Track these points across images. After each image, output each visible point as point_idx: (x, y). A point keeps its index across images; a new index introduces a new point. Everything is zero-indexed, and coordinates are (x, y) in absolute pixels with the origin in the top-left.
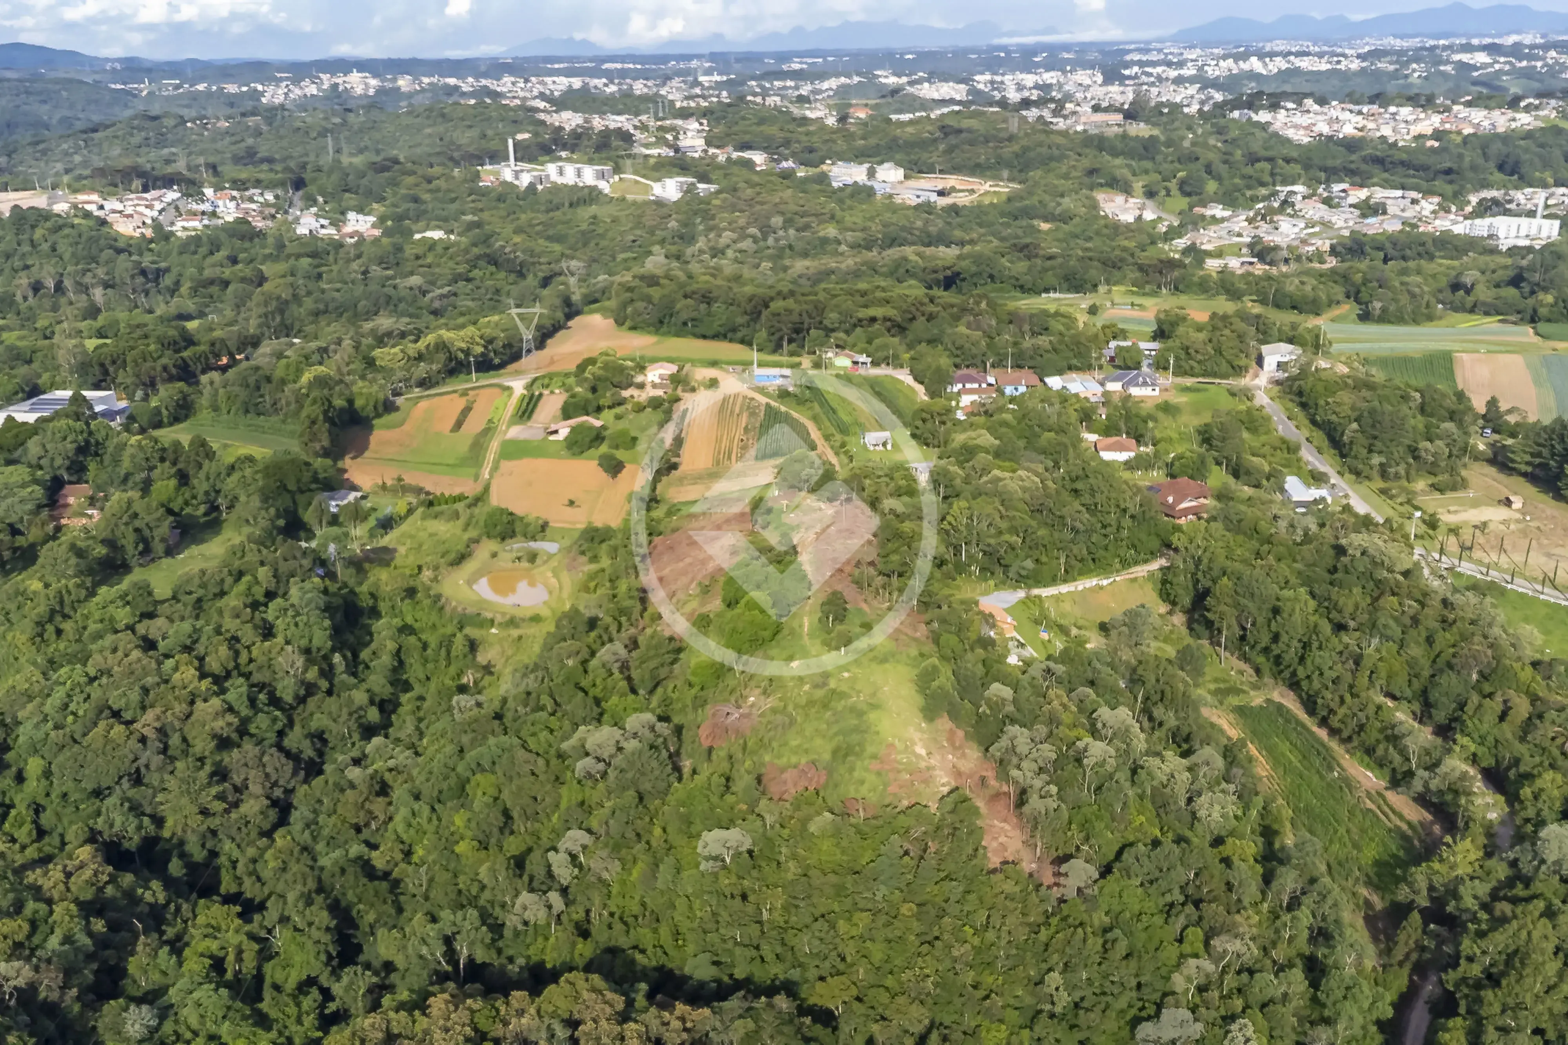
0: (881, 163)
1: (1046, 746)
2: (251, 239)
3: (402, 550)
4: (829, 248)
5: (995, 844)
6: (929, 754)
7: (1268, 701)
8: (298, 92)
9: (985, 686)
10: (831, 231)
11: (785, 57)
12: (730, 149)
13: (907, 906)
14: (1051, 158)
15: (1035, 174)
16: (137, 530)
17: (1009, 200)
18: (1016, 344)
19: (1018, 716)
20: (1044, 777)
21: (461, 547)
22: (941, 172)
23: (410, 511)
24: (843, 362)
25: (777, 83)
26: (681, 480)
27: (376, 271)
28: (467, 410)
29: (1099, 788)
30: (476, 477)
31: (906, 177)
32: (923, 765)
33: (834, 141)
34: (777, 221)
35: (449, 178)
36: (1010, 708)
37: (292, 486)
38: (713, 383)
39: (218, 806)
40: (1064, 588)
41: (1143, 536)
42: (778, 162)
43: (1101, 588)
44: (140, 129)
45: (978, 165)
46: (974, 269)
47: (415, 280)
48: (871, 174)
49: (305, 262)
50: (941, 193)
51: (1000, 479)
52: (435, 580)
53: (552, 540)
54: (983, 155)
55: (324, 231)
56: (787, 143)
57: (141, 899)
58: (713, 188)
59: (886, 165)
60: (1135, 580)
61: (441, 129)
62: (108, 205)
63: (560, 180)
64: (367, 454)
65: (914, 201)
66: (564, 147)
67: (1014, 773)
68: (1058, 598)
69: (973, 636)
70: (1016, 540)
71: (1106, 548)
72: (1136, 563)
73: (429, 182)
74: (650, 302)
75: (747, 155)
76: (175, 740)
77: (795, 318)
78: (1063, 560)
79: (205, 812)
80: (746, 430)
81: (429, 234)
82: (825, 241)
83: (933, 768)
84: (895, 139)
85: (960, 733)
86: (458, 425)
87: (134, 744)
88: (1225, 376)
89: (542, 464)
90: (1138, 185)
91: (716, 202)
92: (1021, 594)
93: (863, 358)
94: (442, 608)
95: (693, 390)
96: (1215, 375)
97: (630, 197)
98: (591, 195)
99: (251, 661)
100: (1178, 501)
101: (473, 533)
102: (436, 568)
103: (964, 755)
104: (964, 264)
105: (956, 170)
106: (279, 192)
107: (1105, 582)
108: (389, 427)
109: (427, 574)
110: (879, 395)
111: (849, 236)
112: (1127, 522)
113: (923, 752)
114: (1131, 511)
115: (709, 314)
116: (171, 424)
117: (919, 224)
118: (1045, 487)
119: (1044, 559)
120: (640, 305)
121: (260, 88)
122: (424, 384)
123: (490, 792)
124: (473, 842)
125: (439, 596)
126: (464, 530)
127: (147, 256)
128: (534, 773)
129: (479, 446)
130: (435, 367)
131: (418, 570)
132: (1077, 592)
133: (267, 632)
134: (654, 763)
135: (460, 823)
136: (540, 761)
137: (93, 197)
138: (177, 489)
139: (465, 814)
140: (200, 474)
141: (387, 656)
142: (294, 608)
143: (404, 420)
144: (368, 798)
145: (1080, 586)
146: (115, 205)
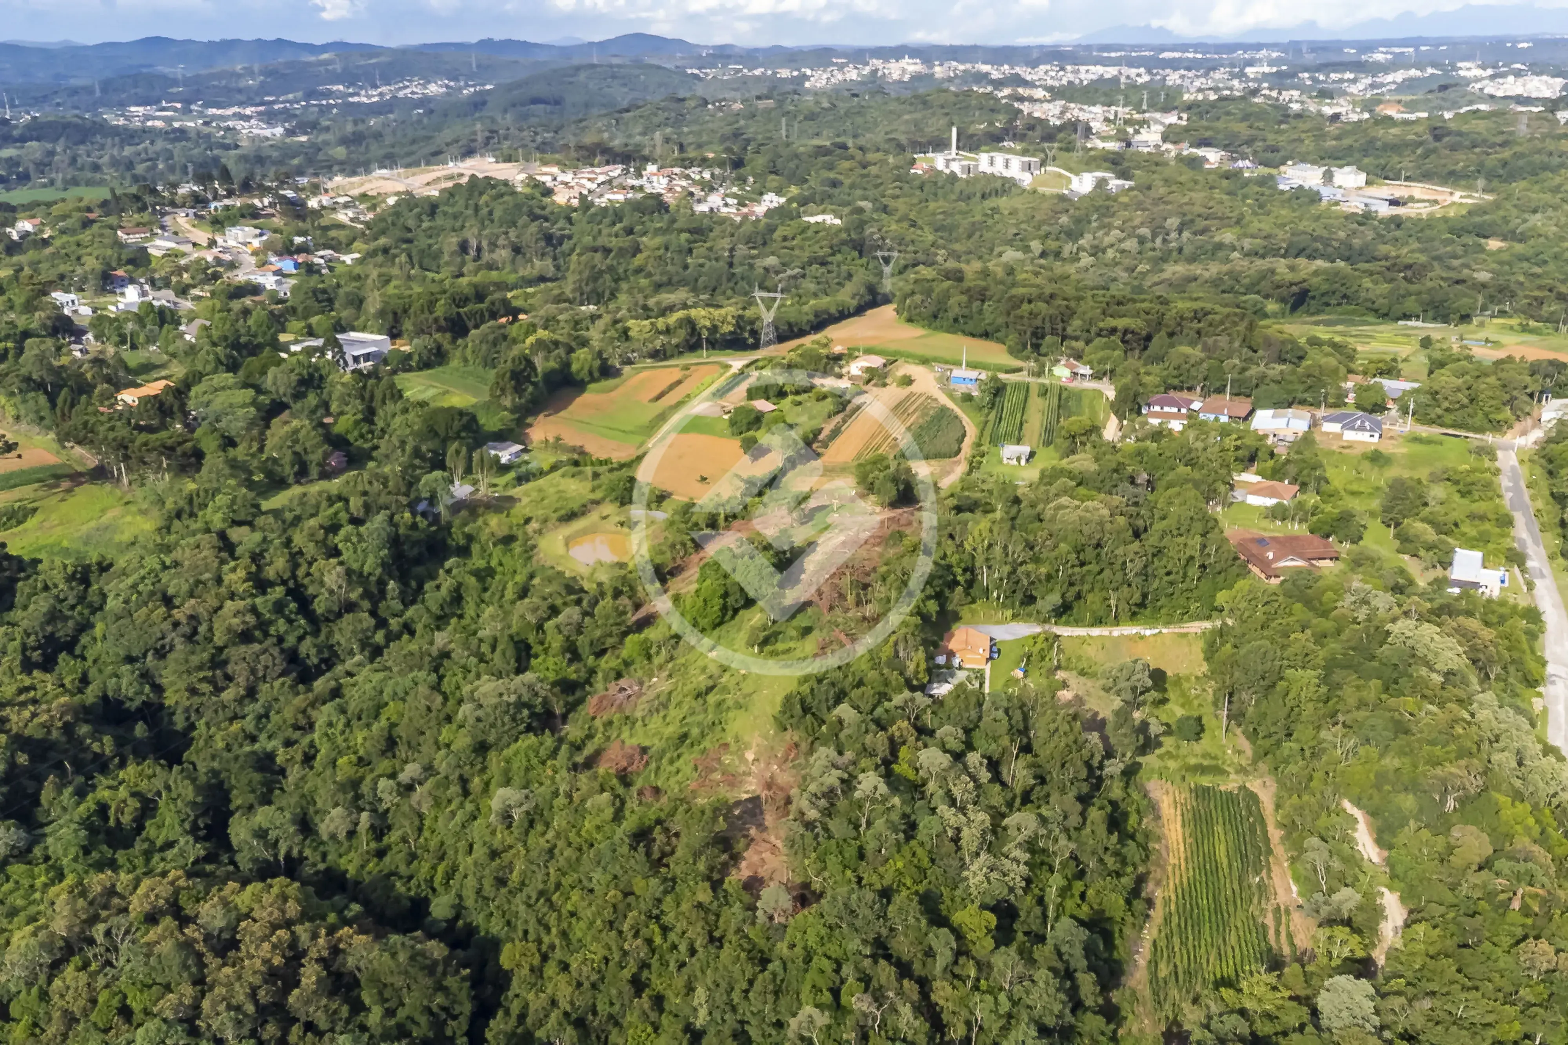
0: (1341, 167)
3: (525, 500)
4: (1220, 254)
5: (755, 858)
6: (756, 760)
7: (1243, 788)
8: (840, 77)
10: (1228, 236)
11: (1370, 47)
12: (1186, 144)
14: (1545, 167)
15: (1518, 187)
16: (295, 453)
21: (575, 506)
22: (1407, 179)
23: (554, 468)
24: (1064, 372)
25: (1333, 76)
27: (742, 250)
28: (679, 382)
30: (642, 445)
31: (1368, 183)
32: (740, 769)
33: (1302, 141)
34: (1173, 222)
35: (884, 162)
37: (442, 432)
38: (909, 380)
39: (206, 688)
40: (1096, 632)
42: (1235, 160)
43: (1142, 637)
44: (663, 109)
45: (1452, 173)
46: (1325, 287)
47: (771, 261)
48: (1328, 177)
49: (685, 237)
50: (1394, 202)
51: (1063, 507)
52: (540, 532)
54: (1461, 161)
55: (725, 210)
56: (1249, 142)
57: (88, 748)
58: (1128, 184)
59: (1347, 169)
60: (1185, 635)
61: (918, 116)
62: (561, 177)
63: (989, 170)
64: (562, 414)
66: (1015, 138)
68: (1083, 640)
70: (1045, 572)
72: (1199, 618)
73: (864, 167)
74: (929, 296)
75: (1200, 152)
76: (202, 629)
78: (1113, 602)
79: (193, 691)
80: (908, 429)
81: (819, 218)
82: (1220, 246)
83: (750, 774)
84: (1372, 141)
86: (660, 397)
87: (167, 626)
88: (1481, 430)
91: (1124, 199)
92: (1040, 629)
93: (1086, 370)
94: (530, 558)
95: (884, 385)
96: (1468, 428)
97: (1041, 190)
98: (1007, 186)
99: (308, 574)
100: (1276, 559)
101: (598, 495)
102: (545, 521)
104: (1315, 281)
105: (1426, 177)
106: (717, 171)
107: (1148, 633)
108: (599, 391)
109: (534, 525)
111: (1247, 243)
113: (752, 757)
114: (1201, 560)
115: (980, 312)
116: (420, 369)
117: (1342, 234)
120: (918, 298)
121: (809, 72)
122: (656, 355)
123: (394, 718)
124: (354, 758)
125: (534, 547)
126: (593, 490)
127: (561, 223)
128: (429, 709)
129: (662, 417)
130: (674, 341)
131: (528, 521)
132: (1110, 637)
133: (335, 552)
134: (507, 719)
135: (360, 740)
136: (439, 699)
137: (555, 170)
138: (357, 423)
139: (365, 733)
140: (381, 412)
141: (444, 591)
142: (359, 535)
143: (616, 387)
144: (313, 705)
145: (1116, 632)
146: (568, 177)
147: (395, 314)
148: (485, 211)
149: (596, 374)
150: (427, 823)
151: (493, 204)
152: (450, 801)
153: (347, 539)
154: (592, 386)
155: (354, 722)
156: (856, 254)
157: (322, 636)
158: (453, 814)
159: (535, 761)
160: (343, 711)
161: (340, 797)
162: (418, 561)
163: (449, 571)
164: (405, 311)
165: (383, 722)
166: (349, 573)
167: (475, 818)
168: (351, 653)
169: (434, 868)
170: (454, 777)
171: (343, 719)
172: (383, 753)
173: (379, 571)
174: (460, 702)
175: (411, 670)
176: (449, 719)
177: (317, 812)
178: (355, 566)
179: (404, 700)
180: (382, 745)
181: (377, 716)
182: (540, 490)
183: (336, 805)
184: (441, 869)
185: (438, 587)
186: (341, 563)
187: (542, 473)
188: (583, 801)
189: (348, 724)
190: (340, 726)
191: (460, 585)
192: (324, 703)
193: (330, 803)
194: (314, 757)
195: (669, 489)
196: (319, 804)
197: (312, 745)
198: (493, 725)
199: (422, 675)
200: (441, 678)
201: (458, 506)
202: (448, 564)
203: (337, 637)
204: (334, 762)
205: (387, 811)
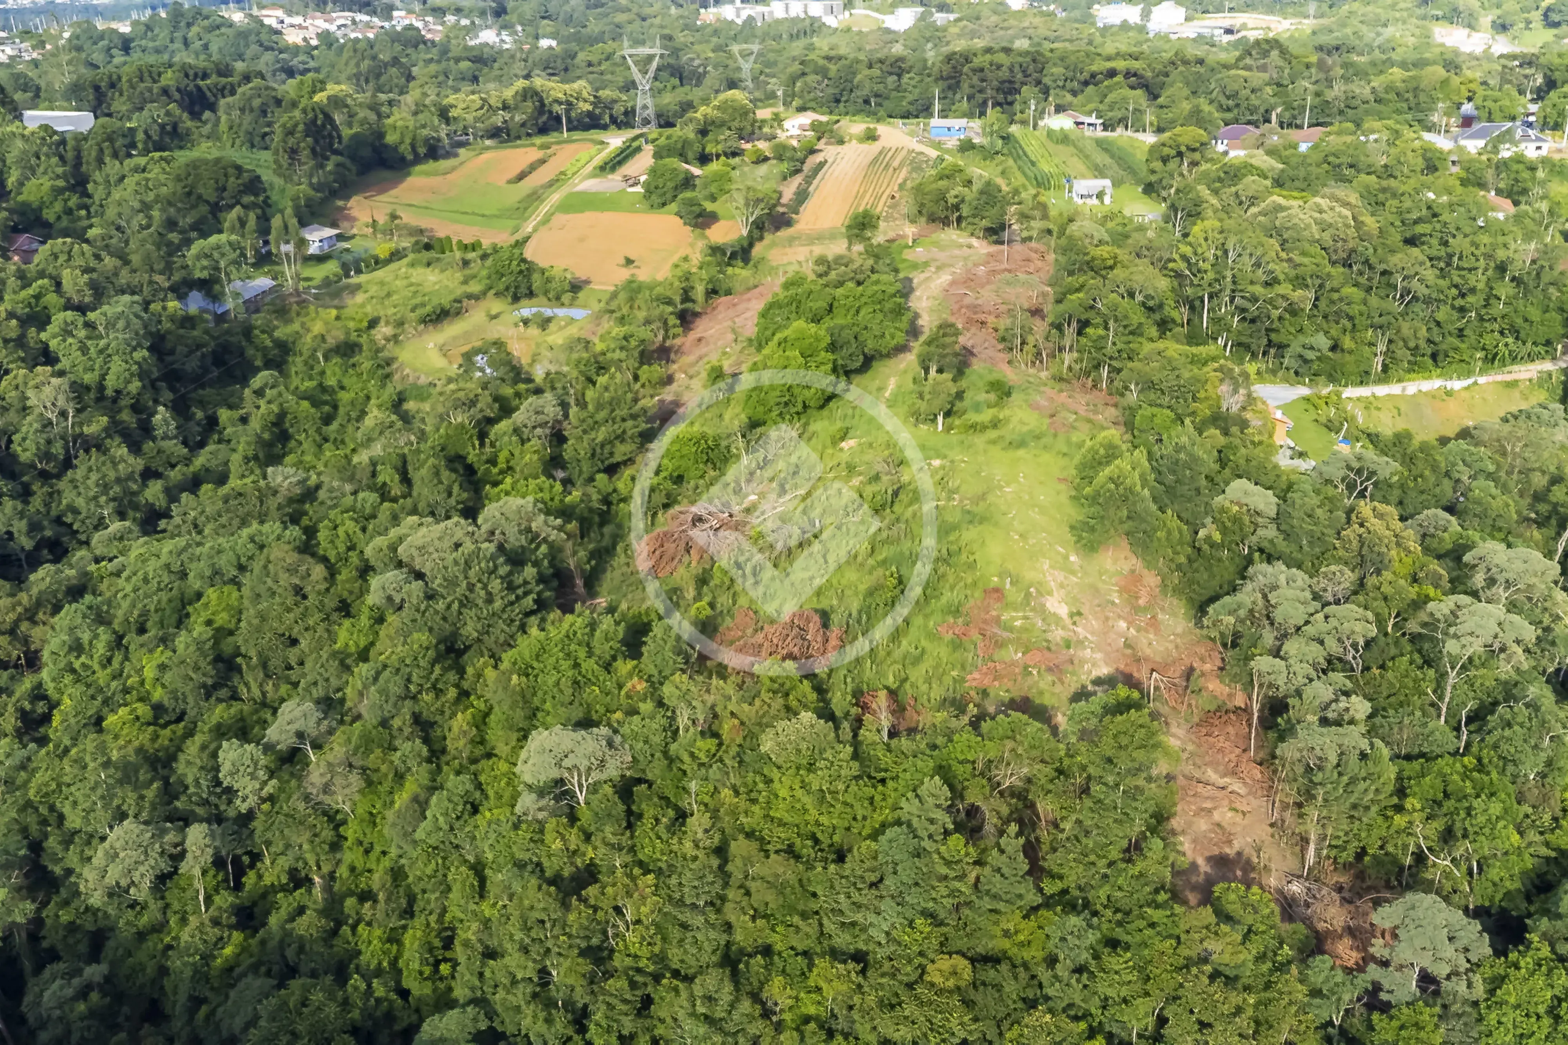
0: (1158, 3)
1: (1351, 609)
2: (416, 47)
3: (362, 297)
5: (1203, 825)
6: (1076, 613)
9: (1216, 485)
13: (945, 963)
17: (1314, 33)
18: (1318, 94)
19: (1282, 545)
20: (1338, 678)
21: (446, 301)
22: (1231, 9)
23: (396, 255)
24: (1061, 122)
26: (791, 240)
28: (539, 163)
29: (1477, 717)
30: (516, 230)
31: (1187, 19)
32: (1057, 635)
36: (1270, 532)
38: (871, 137)
40: (1381, 390)
41: (1535, 314)
43: (1449, 393)
48: (1146, 15)
49: (465, 65)
50: (1229, 31)
51: (1280, 208)
52: (395, 339)
53: (584, 307)
55: (499, 44)
58: (952, 17)
59: (1164, 5)
60: (1512, 385)
62: (288, 20)
63: (784, 17)
65: (1193, 35)
67: (1263, 663)
68: (1368, 404)
69: (1204, 410)
70: (1304, 297)
71: (1461, 334)
72: (1514, 359)
74: (825, 76)
77: (1004, 74)
78: (1381, 347)
80: (901, 187)
83: (1080, 643)
85: (1152, 580)
86: (521, 177)
89: (607, 218)
90: (1486, 20)
91: (954, 30)
92: (1303, 391)
93: (1091, 119)
94: (388, 376)
95: (841, 142)
97: (856, 28)
98: (811, 25)
101: (475, 287)
102: (400, 324)
103: (1154, 623)
105: (1249, 7)
106: (477, 21)
107: (1457, 385)
108: (427, 174)
109: (383, 331)
110: (1106, 150)
112: (1505, 290)
113: (1063, 611)
114: (1514, 270)
115: (898, 89)
118: (1359, 224)
119: (1347, 343)
120: (811, 79)
122: (495, 133)
123: (222, 619)
124: (142, 709)
125: (389, 362)
126: (465, 282)
127: (301, 58)
128: (299, 592)
129: (535, 197)
130: (519, 118)
131: (373, 323)
132: (1402, 397)
133: (47, 357)
134: (496, 585)
135: (149, 673)
136: (319, 571)
137: (280, 13)
138: (57, 192)
139: (161, 655)
140: (98, 176)
141: (255, 424)
142: (90, 326)
143: (454, 169)
144: (30, 616)
145: (1412, 388)
146: (298, 20)
147: (97, 88)
148: (198, 44)
149: (422, 151)
150: (351, 832)
151: (206, 37)
152: (400, 777)
153: (66, 332)
154: (418, 168)
155: (132, 639)
156: (677, 82)
157: (36, 503)
158: (420, 805)
159: (589, 665)
160: (101, 619)
161: (129, 798)
162: (199, 381)
163: (260, 393)
164: (113, 85)
165: (198, 629)
166: (79, 390)
167: (475, 810)
168: (100, 525)
169: (394, 938)
170: (401, 721)
171: (104, 636)
172: (208, 691)
173: (135, 386)
174: (366, 570)
175: (244, 523)
176: (345, 609)
177: (68, 841)
178: (89, 378)
179: (235, 582)
180: (208, 674)
181: (181, 620)
182: (382, 283)
183: (121, 816)
184: (413, 939)
185: (244, 420)
186: (61, 374)
187: (378, 263)
188: (751, 737)
189: (118, 642)
190: (101, 648)
191: (282, 415)
192: (57, 609)
193: (102, 815)
194: (47, 718)
195: (582, 275)
196: (74, 820)
197: (38, 694)
198: (465, 603)
199: (272, 528)
200: (311, 532)
201: (253, 305)
202: (257, 381)
203: (68, 497)
204: (98, 722)
205: (250, 816)
